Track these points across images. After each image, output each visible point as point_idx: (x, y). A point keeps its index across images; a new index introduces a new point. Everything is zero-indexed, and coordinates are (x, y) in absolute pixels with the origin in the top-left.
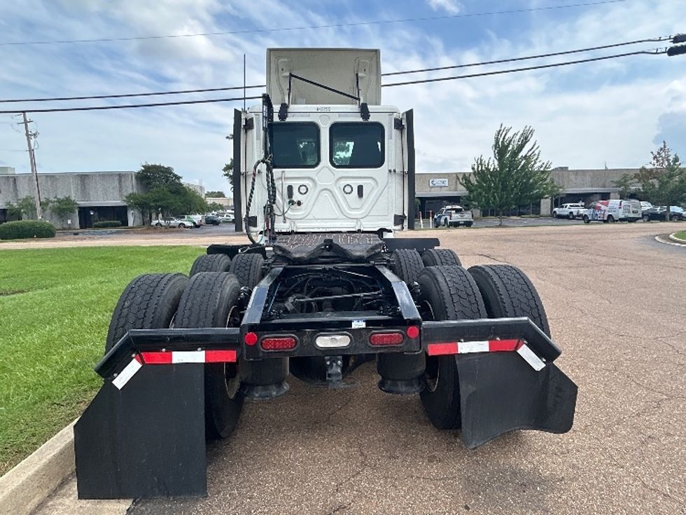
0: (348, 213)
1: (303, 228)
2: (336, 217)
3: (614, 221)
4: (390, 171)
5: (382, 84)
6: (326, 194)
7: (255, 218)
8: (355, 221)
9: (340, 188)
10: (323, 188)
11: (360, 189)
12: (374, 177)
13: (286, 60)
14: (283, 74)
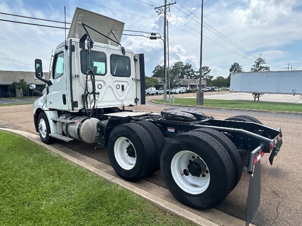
0: (118, 98)
1: (100, 106)
2: (113, 100)
3: (150, 95)
4: (133, 79)
5: (123, 34)
6: (109, 89)
7: (77, 102)
8: (121, 102)
9: (115, 86)
10: (109, 86)
11: (123, 86)
12: (128, 81)
13: (83, 15)
14: (79, 23)
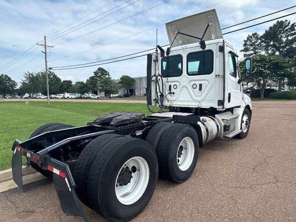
0: (195, 99)
1: (175, 105)
2: (189, 100)
4: (216, 76)
6: (185, 88)
8: (198, 102)
9: (191, 86)
10: (183, 86)
12: (208, 79)
13: (175, 26)
14: (175, 33)
